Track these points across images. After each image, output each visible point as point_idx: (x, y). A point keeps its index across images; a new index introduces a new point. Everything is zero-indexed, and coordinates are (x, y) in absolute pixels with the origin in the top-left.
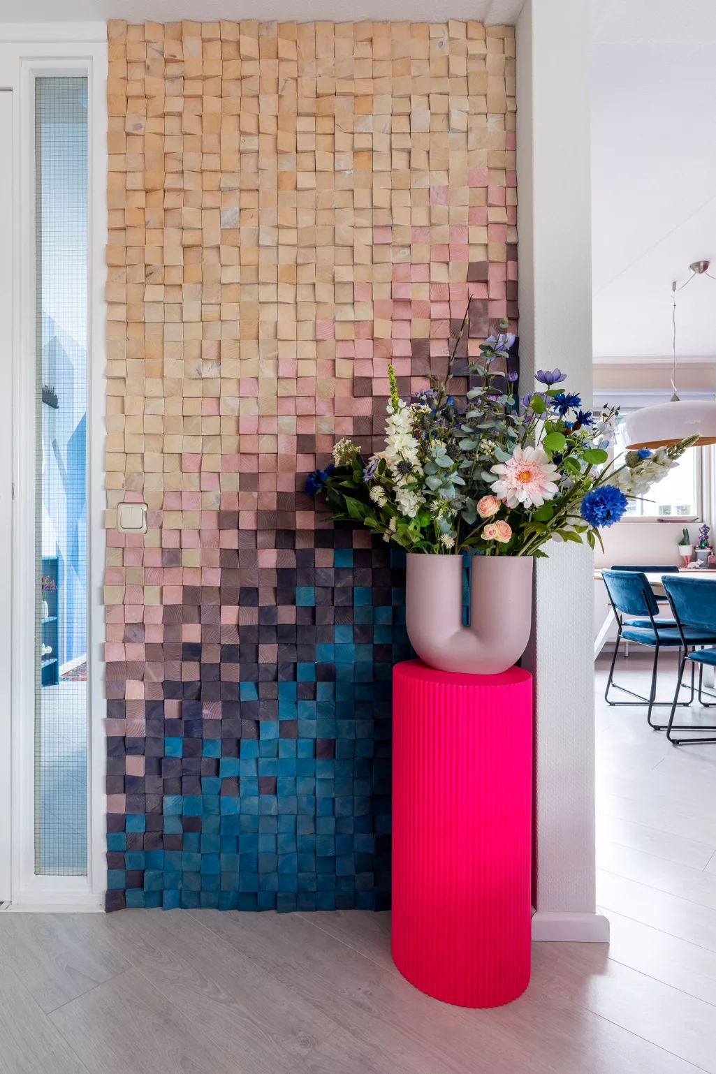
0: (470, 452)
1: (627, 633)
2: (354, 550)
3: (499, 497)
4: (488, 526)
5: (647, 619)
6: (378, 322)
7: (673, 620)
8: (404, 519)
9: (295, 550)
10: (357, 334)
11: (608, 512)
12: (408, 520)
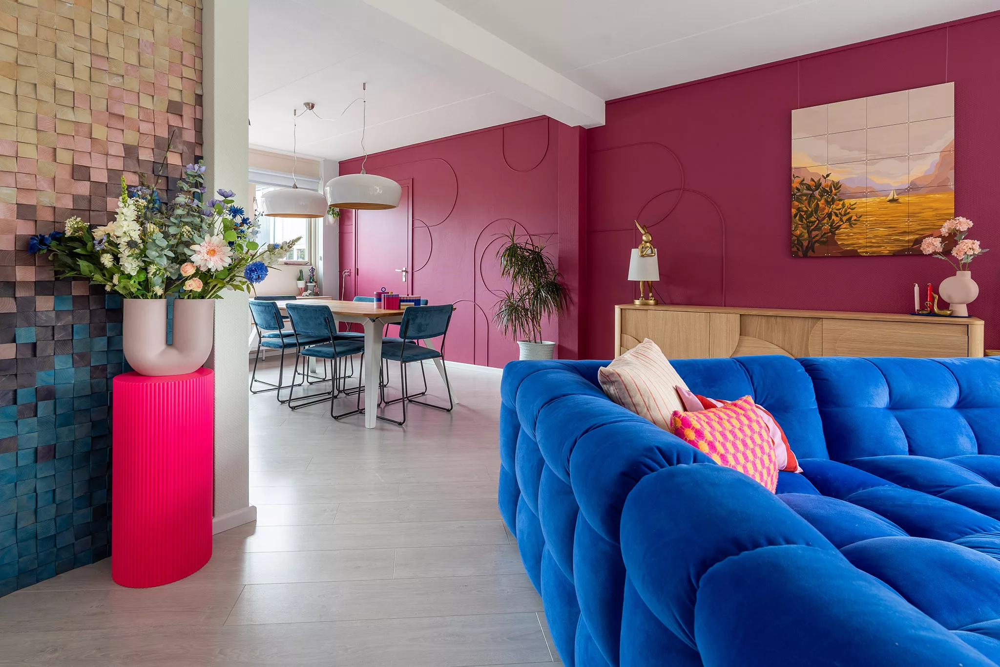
0: (175, 235)
1: (265, 342)
2: (74, 296)
3: (195, 264)
4: (188, 281)
5: (277, 332)
6: (95, 127)
7: (292, 331)
8: (126, 276)
9: (15, 298)
10: (77, 131)
11: (259, 275)
12: (129, 277)
